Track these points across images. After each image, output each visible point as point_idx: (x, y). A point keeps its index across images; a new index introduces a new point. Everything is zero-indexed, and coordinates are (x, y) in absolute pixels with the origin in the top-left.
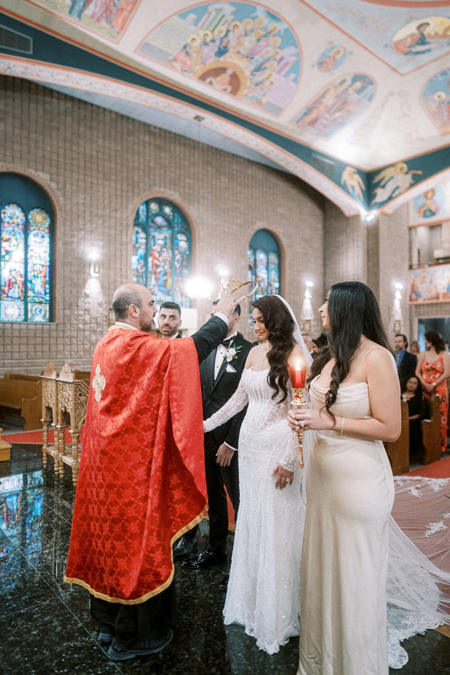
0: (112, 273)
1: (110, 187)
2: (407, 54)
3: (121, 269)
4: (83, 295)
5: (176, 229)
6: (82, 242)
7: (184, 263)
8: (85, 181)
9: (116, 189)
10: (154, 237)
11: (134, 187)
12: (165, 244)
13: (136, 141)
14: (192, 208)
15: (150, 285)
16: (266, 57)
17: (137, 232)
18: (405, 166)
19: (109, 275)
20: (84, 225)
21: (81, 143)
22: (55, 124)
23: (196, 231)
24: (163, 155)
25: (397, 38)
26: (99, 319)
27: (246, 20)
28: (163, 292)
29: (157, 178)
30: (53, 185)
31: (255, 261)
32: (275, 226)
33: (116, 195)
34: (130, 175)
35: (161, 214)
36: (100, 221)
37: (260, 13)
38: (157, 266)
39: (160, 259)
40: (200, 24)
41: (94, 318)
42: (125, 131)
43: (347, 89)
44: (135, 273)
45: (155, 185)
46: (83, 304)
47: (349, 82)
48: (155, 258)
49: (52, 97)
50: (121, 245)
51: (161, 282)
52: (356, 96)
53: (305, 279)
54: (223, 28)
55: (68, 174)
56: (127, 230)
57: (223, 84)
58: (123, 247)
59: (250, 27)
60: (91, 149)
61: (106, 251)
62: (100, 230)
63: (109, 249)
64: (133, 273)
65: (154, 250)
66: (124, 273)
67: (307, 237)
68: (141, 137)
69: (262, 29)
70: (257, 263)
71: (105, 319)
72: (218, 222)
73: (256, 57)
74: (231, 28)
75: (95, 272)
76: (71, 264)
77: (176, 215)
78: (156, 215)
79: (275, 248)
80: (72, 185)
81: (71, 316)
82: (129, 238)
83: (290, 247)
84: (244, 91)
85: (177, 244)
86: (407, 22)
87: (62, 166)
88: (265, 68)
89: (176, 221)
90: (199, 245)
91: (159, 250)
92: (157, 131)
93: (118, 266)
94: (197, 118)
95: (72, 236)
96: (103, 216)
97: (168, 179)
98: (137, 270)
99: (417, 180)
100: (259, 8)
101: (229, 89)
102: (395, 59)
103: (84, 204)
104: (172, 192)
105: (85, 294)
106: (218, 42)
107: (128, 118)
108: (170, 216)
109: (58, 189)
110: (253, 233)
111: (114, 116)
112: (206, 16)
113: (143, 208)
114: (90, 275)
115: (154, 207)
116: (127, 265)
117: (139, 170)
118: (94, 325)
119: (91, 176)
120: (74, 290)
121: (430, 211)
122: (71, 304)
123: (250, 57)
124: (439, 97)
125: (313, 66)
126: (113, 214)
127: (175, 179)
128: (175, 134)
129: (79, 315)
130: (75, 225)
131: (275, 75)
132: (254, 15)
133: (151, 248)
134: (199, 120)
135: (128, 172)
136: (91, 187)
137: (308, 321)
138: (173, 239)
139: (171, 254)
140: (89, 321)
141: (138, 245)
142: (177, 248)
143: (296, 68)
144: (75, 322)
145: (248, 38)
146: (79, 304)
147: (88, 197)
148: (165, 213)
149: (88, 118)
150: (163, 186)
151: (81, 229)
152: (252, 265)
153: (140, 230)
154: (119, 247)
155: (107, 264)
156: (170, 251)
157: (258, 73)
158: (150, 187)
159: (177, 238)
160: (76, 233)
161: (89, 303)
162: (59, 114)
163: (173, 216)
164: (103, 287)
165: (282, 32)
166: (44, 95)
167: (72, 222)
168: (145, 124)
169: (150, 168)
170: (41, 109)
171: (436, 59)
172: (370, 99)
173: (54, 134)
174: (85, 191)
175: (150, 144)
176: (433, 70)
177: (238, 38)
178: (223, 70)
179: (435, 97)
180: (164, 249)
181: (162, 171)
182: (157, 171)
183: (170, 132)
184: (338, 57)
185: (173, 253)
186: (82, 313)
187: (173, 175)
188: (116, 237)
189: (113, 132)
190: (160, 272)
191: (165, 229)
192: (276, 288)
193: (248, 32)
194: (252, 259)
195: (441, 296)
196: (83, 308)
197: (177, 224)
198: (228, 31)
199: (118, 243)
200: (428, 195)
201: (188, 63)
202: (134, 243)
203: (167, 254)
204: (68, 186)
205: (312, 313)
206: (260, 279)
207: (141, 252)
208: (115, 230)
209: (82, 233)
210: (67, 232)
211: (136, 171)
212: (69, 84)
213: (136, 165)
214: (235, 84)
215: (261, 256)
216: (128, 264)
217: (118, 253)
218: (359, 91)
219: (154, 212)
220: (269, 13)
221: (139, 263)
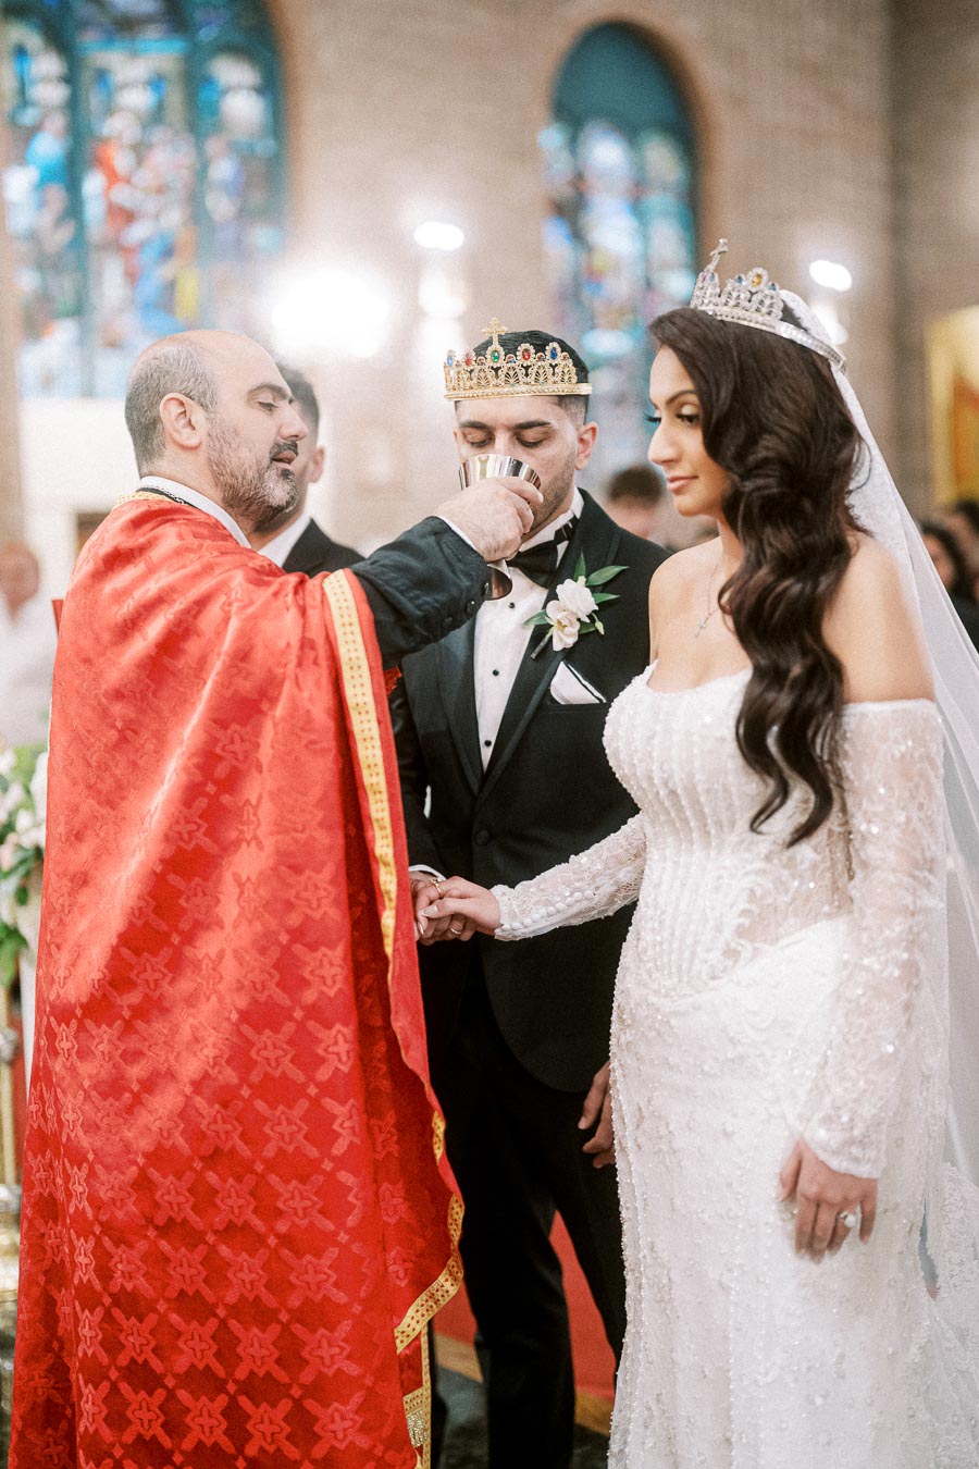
5: (207, 34)
7: (255, 199)
10: (102, 75)
12: (160, 106)
17: (21, 51)
32: (662, 5)
38: (126, 216)
39: (145, 177)
44: (27, 248)
48: (113, 177)
51: (151, 286)
64: (16, 249)
65: (110, 139)
67: (810, 52)
70: (589, 187)
79: (667, 110)
83: (735, 102)
85: (214, 110)
90: (315, 108)
91: (133, 136)
98: (36, 237)
133: (92, 130)
138: (194, 81)
139: (188, 157)
142: (213, 124)
152: (565, 195)
153: (32, 41)
159: (208, 80)
185: (198, 151)
190: (142, 245)
191: (155, 31)
194: (565, 168)
203: (169, 158)
206: (598, 261)
207: (49, 146)
215: (606, 153)
221: (42, 204)
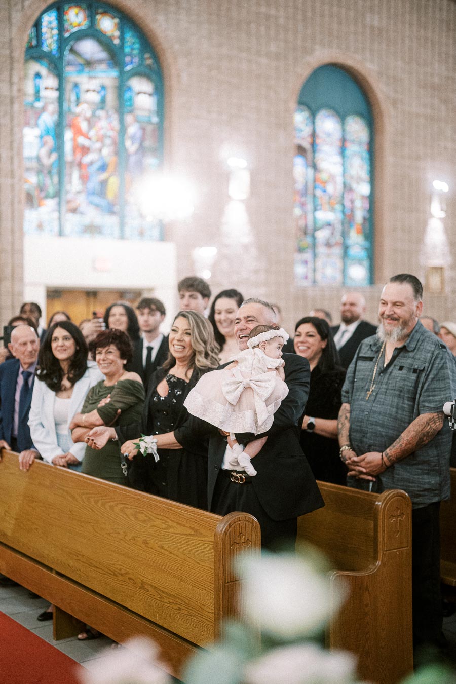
5: (128, 68)
7: (148, 143)
10: (76, 85)
12: (103, 101)
14: (161, 18)
15: (67, 192)
17: (38, 75)
23: (173, 72)
28: (97, 206)
31: (314, 135)
32: (359, 57)
35: (92, 32)
38: (85, 150)
44: (34, 164)
48: (78, 132)
51: (93, 183)
53: (429, 175)
56: (11, 69)
58: (3, 109)
65: (78, 115)
66: (6, 165)
67: (436, 80)
70: (318, 141)
72: (225, 50)
77: (129, 37)
78: (80, 36)
79: (362, 106)
82: (15, 88)
83: (395, 103)
85: (130, 99)
89: (127, 50)
90: (177, 100)
91: (89, 114)
98: (38, 159)
108: (111, 39)
110: (306, 72)
113: (49, 19)
115: (75, 17)
116: (11, 149)
133: (70, 110)
137: (439, 269)
138: (121, 88)
139: (116, 124)
141: (39, 105)
142: (129, 109)
148: (101, 32)
152: (306, 145)
153: (44, 71)
156: (115, 118)
159: (129, 89)
163: (122, 38)
180: (101, 113)
185: (122, 121)
190: (91, 163)
191: (103, 67)
192: (363, 197)
194: (307, 130)
197: (130, 55)
202: (31, 99)
203: (107, 124)
205: (447, 249)
206: (324, 176)
207: (48, 119)
215: (328, 124)
216: (14, 145)
219: (75, 29)
221: (43, 144)
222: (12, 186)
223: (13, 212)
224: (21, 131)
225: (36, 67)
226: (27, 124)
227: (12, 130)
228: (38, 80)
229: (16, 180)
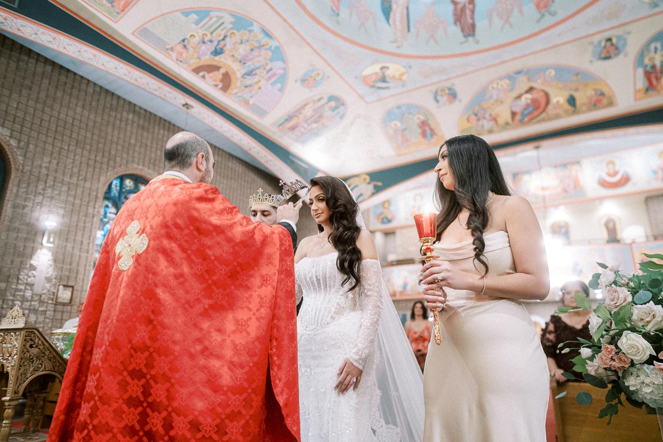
0: (69, 246)
1: (82, 156)
2: (372, 87)
3: (82, 243)
4: (28, 266)
6: (39, 207)
8: (53, 145)
9: (89, 159)
11: (109, 160)
13: (119, 116)
16: (257, 65)
17: (107, 206)
18: (368, 178)
19: (66, 246)
20: (44, 190)
21: (57, 107)
22: (27, 82)
24: (145, 134)
25: (365, 73)
26: (43, 296)
27: (242, 31)
29: (136, 155)
30: (13, 143)
33: (88, 164)
34: (107, 148)
35: (135, 190)
36: (65, 188)
37: (256, 28)
40: (200, 25)
41: (37, 295)
42: (108, 105)
43: (323, 106)
45: (133, 162)
46: (26, 277)
47: (325, 100)
49: (29, 56)
50: (86, 216)
52: (330, 113)
54: (221, 33)
55: (34, 134)
56: (96, 201)
57: (215, 80)
58: (88, 219)
59: (245, 38)
60: (67, 115)
61: (66, 220)
62: (63, 198)
63: (70, 220)
64: (95, 248)
66: (85, 247)
68: (125, 114)
69: (256, 41)
71: (52, 297)
73: (248, 64)
74: (229, 34)
75: (48, 242)
76: (18, 230)
78: (130, 191)
80: (36, 146)
81: (5, 290)
82: (96, 210)
84: (233, 90)
86: (373, 64)
87: (29, 125)
88: (254, 75)
92: (142, 111)
93: (79, 238)
94: (186, 105)
95: (25, 200)
96: (69, 183)
97: (147, 158)
99: (378, 190)
100: (255, 23)
101: (220, 86)
102: (363, 89)
103: (48, 168)
104: (150, 171)
105: (31, 265)
106: (215, 43)
107: (113, 94)
109: (18, 148)
111: (98, 89)
112: (207, 19)
113: (116, 183)
114: (42, 244)
115: (129, 183)
116: (89, 239)
117: (117, 144)
118: (36, 303)
119: (62, 140)
120: (17, 260)
121: (387, 218)
122: (9, 276)
123: (242, 62)
124: (395, 125)
125: (296, 81)
126: (81, 183)
127: (155, 160)
128: (160, 118)
129: (17, 290)
130: (32, 188)
131: (263, 82)
132: (250, 28)
134: (188, 108)
135: (105, 144)
136: (60, 153)
140: (29, 298)
141: (106, 220)
143: (283, 79)
144: (11, 298)
145: (243, 46)
146: (21, 277)
147: (55, 162)
149: (69, 86)
150: (141, 164)
151: (40, 193)
153: (110, 205)
154: (84, 218)
155: (64, 234)
157: (249, 77)
158: (127, 162)
160: (33, 197)
161: (34, 277)
162: (34, 74)
164: (55, 260)
165: (273, 48)
166: (20, 53)
167: (29, 184)
168: (130, 103)
169: (130, 144)
170: (13, 65)
171: (393, 96)
172: (342, 117)
173: (25, 92)
174: (51, 155)
175: (133, 122)
176: (391, 103)
177: (234, 44)
178: (216, 68)
179: (393, 125)
181: (142, 150)
182: (137, 149)
183: (155, 115)
184: (318, 78)
186: (22, 287)
187: (153, 156)
188: (80, 207)
189: (94, 103)
193: (243, 41)
195: (398, 294)
196: (25, 281)
198: (225, 37)
199: (82, 214)
200: (386, 204)
201: (184, 55)
202: (102, 217)
204: (31, 145)
208: (81, 200)
209: (41, 197)
210: (20, 193)
211: (114, 146)
212: (54, 46)
213: (115, 139)
214: (226, 82)
216: (91, 238)
217: (81, 224)
218: (334, 109)
219: (128, 189)
220: (263, 30)
222: (87, 258)
223: (85, 270)
224: (96, 232)
225: (106, 202)
226: (99, 229)
227: (91, 229)
228: (106, 209)
229: (90, 254)
